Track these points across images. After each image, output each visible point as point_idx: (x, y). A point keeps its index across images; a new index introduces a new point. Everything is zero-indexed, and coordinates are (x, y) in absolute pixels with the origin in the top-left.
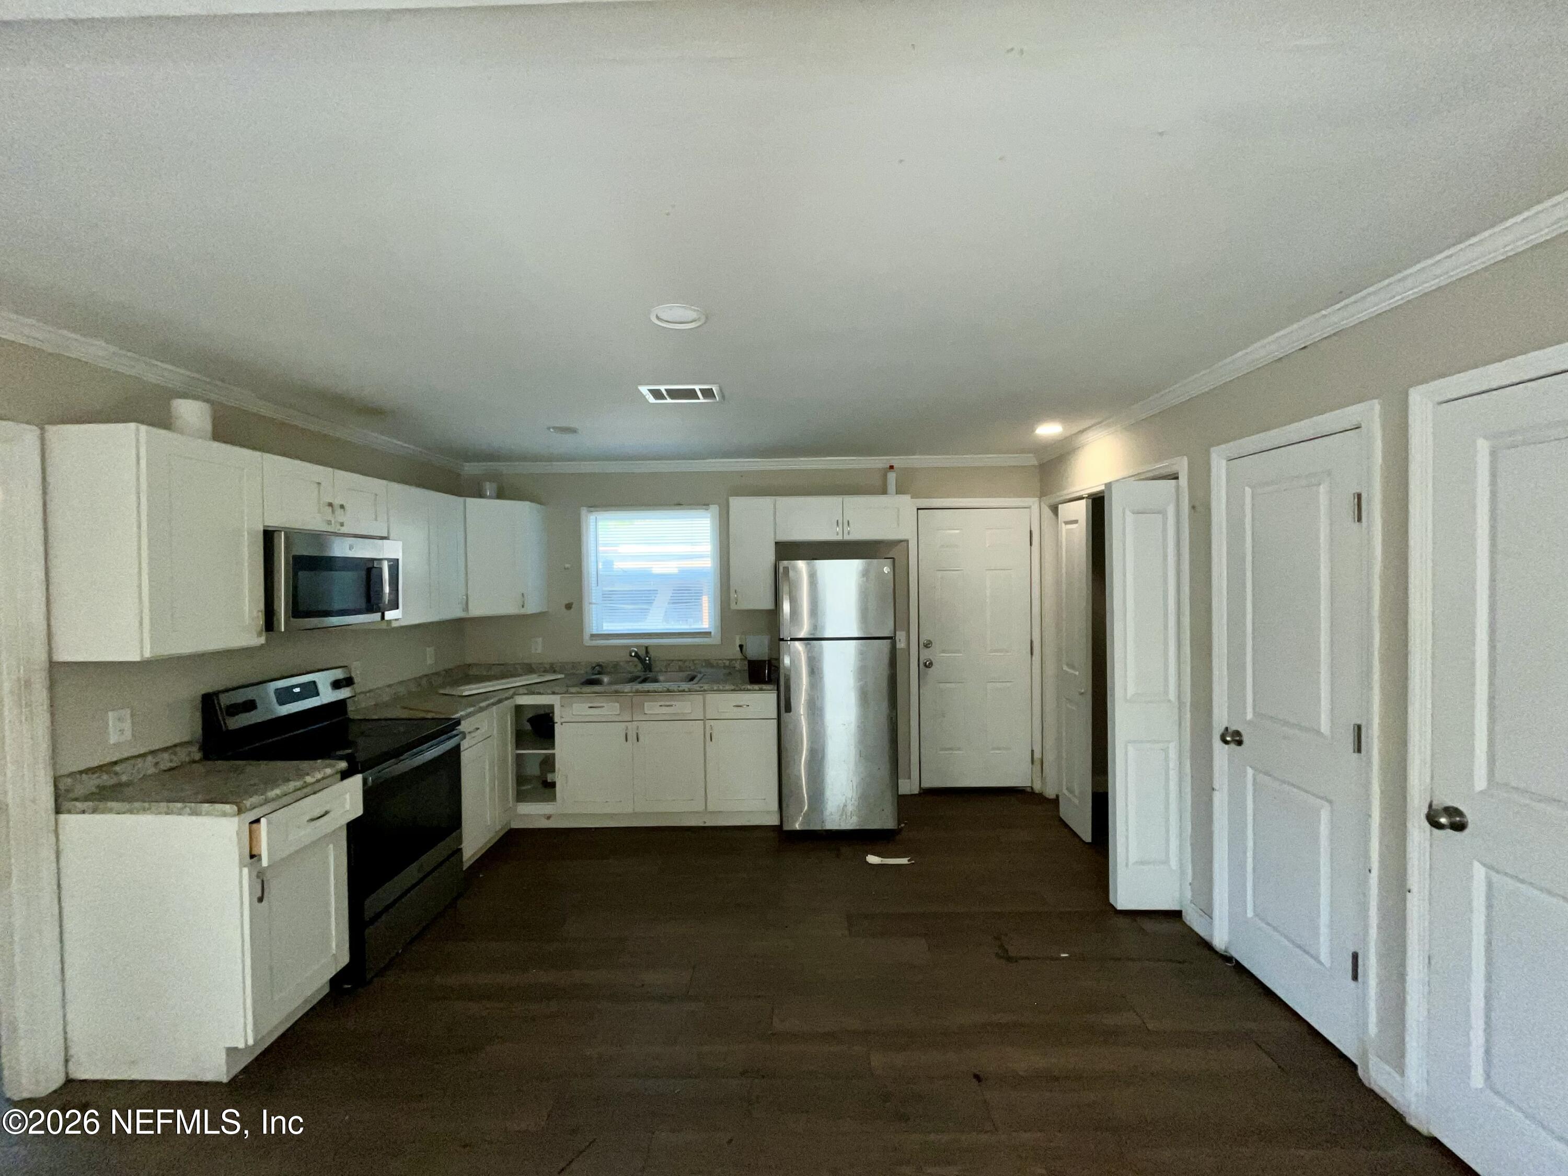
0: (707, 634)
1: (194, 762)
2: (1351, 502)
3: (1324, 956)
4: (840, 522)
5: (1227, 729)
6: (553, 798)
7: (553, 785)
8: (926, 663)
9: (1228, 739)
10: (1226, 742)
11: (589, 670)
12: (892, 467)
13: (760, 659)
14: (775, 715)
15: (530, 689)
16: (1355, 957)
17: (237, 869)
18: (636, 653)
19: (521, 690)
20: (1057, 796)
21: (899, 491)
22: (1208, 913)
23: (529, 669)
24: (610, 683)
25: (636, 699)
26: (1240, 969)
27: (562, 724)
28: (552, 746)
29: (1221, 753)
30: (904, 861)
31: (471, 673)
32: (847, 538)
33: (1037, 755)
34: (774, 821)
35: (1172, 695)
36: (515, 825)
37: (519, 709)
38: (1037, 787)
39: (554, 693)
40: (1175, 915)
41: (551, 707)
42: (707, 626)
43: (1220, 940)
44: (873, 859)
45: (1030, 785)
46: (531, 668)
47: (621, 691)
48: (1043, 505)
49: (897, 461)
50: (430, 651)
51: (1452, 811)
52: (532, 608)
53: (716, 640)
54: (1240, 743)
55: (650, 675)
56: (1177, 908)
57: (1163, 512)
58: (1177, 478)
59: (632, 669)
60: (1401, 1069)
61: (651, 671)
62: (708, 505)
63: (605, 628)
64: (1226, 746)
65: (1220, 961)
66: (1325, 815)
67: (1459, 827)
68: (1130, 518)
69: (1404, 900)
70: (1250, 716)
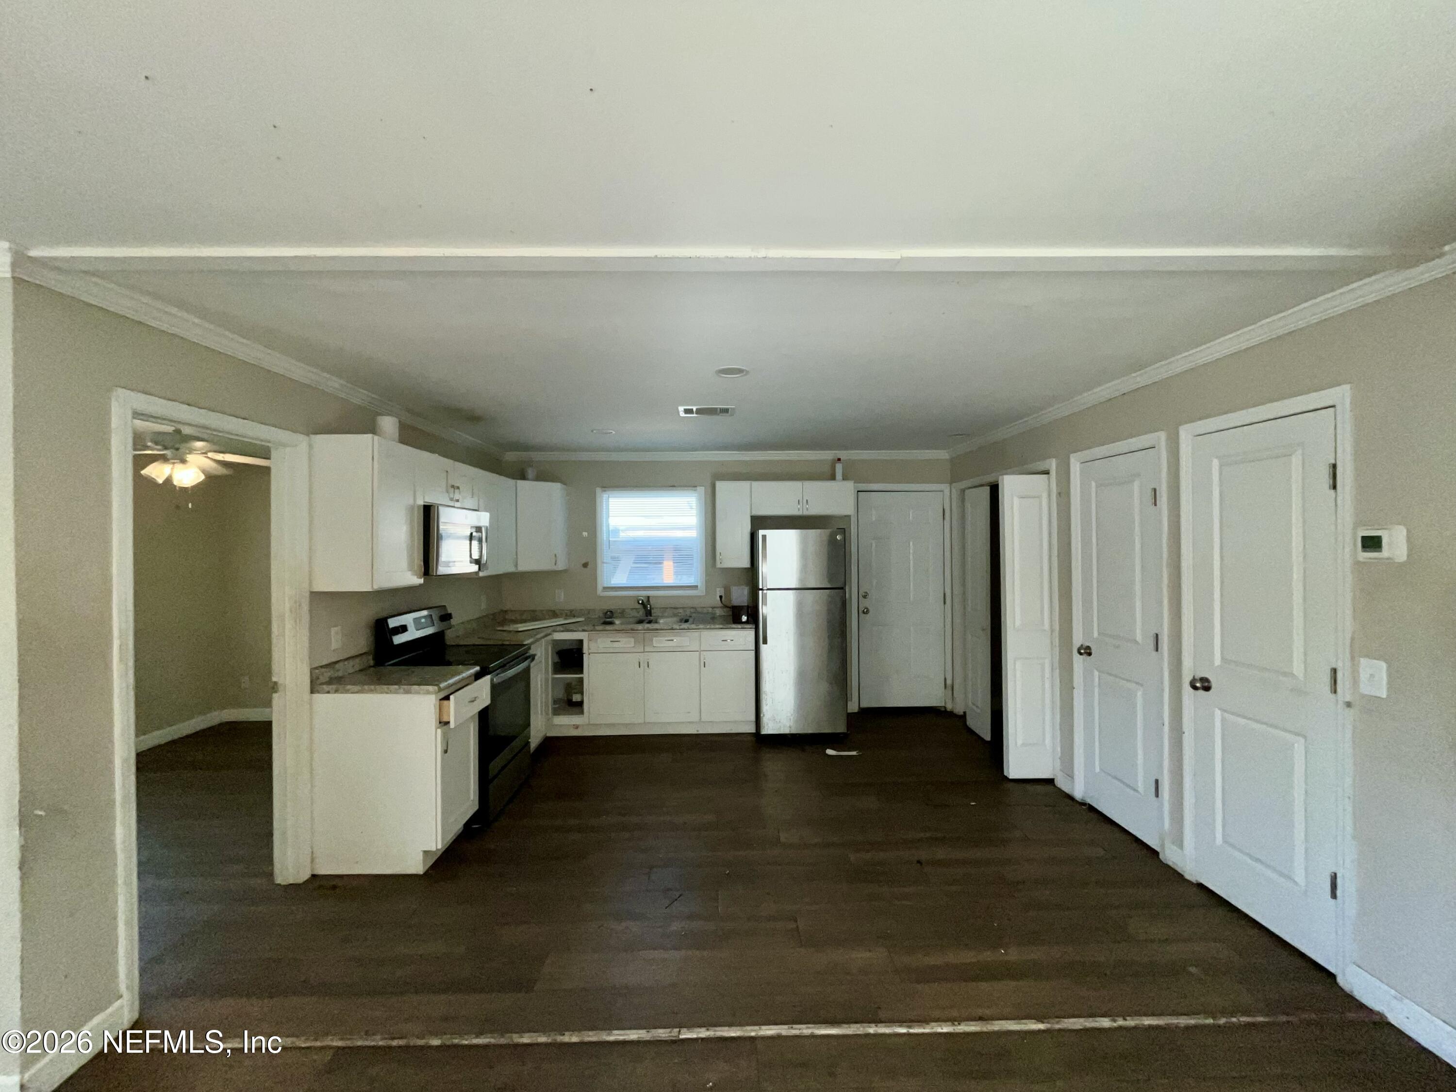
0: (695, 587)
1: (371, 667)
2: (1150, 493)
3: (1141, 788)
4: (801, 501)
5: (1082, 645)
6: (582, 713)
7: (580, 704)
8: (864, 610)
9: (1082, 651)
10: (1081, 654)
11: (601, 615)
12: (839, 460)
13: (740, 605)
14: (753, 648)
15: (566, 628)
16: (1157, 782)
17: (434, 730)
18: (643, 601)
19: (558, 628)
20: (965, 713)
21: (845, 478)
22: (1071, 776)
23: (554, 614)
24: (621, 624)
25: (647, 635)
26: (1092, 809)
27: (589, 654)
28: (581, 672)
29: (1078, 661)
30: (854, 753)
31: (507, 617)
32: (806, 513)
33: (949, 682)
34: (751, 729)
35: (1047, 626)
36: (551, 734)
37: (556, 642)
38: (949, 707)
39: (584, 631)
40: (1050, 782)
41: (581, 642)
42: (693, 581)
43: (1079, 793)
44: (830, 752)
45: (944, 705)
46: (556, 614)
47: (636, 629)
48: (954, 490)
49: (843, 455)
50: (483, 598)
51: (1204, 680)
52: (560, 567)
53: (701, 591)
54: (1090, 654)
55: (652, 618)
56: (1051, 777)
57: (1039, 497)
58: (1048, 473)
59: (636, 614)
60: (1181, 846)
61: (651, 616)
62: (696, 487)
63: (612, 582)
64: (1081, 656)
65: (1078, 805)
66: (1139, 693)
67: (1207, 689)
68: (1016, 501)
69: (1181, 738)
70: (1096, 635)
